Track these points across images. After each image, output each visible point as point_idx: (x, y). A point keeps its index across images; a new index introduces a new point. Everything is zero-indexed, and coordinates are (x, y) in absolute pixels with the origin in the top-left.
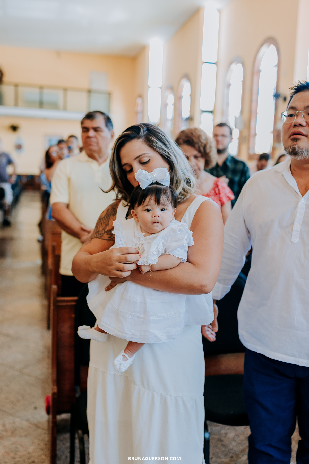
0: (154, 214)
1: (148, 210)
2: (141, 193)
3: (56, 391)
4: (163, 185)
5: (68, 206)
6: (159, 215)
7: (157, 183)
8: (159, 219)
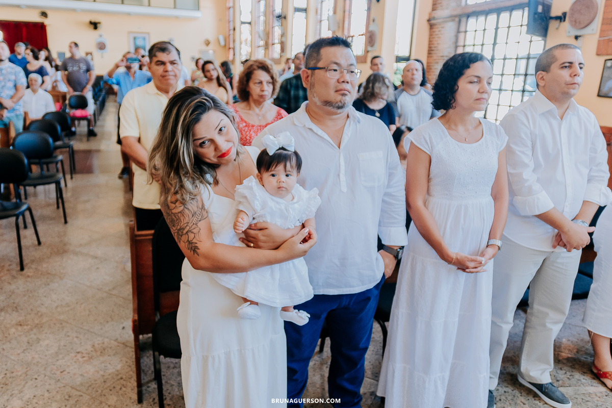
0: (279, 179)
1: (273, 175)
2: (267, 158)
3: (136, 318)
4: (289, 151)
5: (139, 140)
6: (284, 181)
7: (283, 148)
8: (284, 185)
